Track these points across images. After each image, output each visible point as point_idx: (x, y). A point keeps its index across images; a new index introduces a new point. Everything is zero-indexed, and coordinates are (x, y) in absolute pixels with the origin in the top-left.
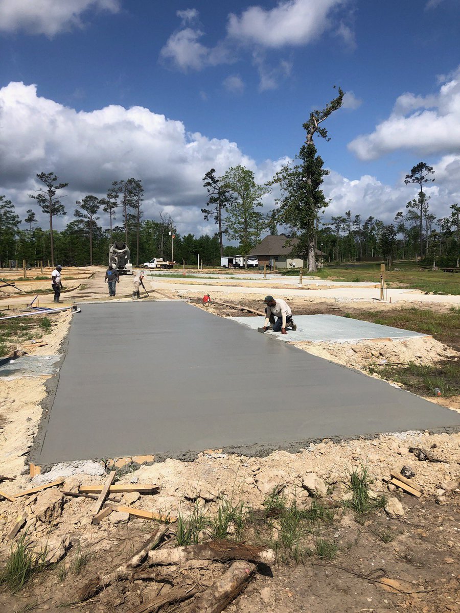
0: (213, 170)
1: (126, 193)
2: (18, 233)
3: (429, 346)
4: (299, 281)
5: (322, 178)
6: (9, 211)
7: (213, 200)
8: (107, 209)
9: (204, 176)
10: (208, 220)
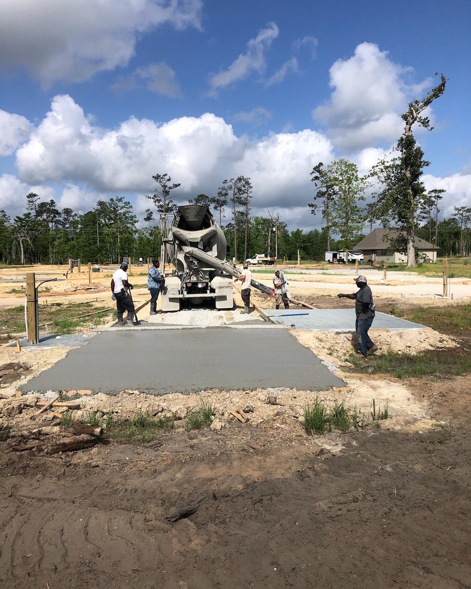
0: (321, 164)
1: (236, 190)
2: (136, 232)
3: (423, 337)
4: (382, 277)
5: (421, 170)
6: (128, 212)
7: (321, 194)
8: (218, 207)
9: (312, 170)
10: (315, 214)
